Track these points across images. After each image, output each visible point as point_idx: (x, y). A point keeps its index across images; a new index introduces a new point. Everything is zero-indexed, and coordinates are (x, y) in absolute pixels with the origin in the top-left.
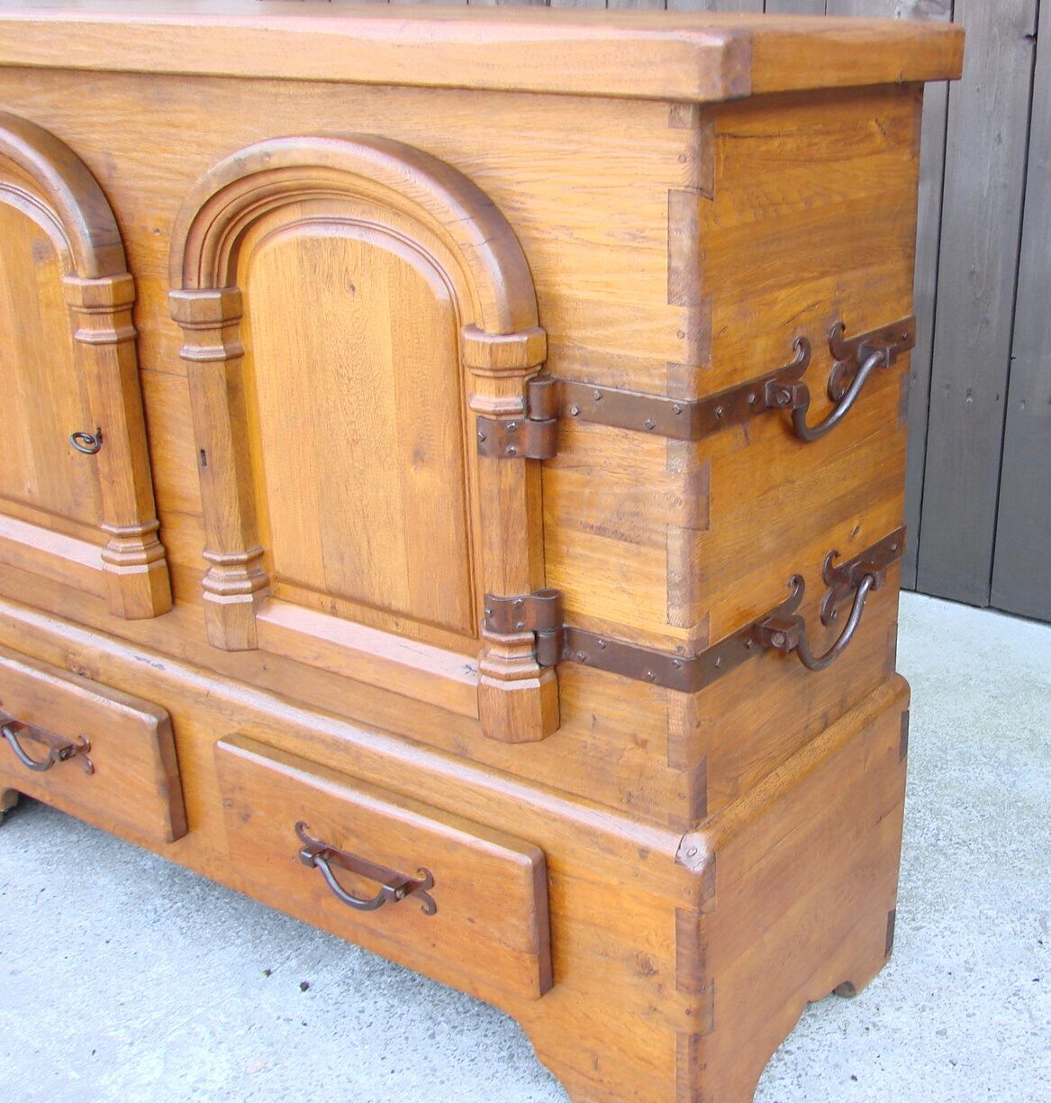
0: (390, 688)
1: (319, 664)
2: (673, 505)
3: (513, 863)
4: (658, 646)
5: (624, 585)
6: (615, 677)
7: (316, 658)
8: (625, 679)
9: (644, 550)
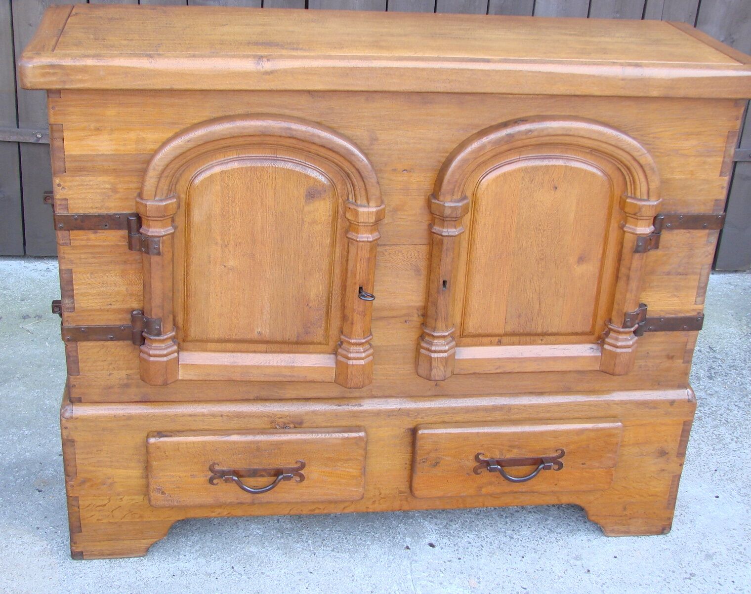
0: (545, 370)
1: (498, 371)
2: (707, 256)
3: (616, 428)
4: (688, 315)
5: (676, 294)
6: (663, 333)
7: (497, 369)
8: (668, 333)
9: (688, 277)
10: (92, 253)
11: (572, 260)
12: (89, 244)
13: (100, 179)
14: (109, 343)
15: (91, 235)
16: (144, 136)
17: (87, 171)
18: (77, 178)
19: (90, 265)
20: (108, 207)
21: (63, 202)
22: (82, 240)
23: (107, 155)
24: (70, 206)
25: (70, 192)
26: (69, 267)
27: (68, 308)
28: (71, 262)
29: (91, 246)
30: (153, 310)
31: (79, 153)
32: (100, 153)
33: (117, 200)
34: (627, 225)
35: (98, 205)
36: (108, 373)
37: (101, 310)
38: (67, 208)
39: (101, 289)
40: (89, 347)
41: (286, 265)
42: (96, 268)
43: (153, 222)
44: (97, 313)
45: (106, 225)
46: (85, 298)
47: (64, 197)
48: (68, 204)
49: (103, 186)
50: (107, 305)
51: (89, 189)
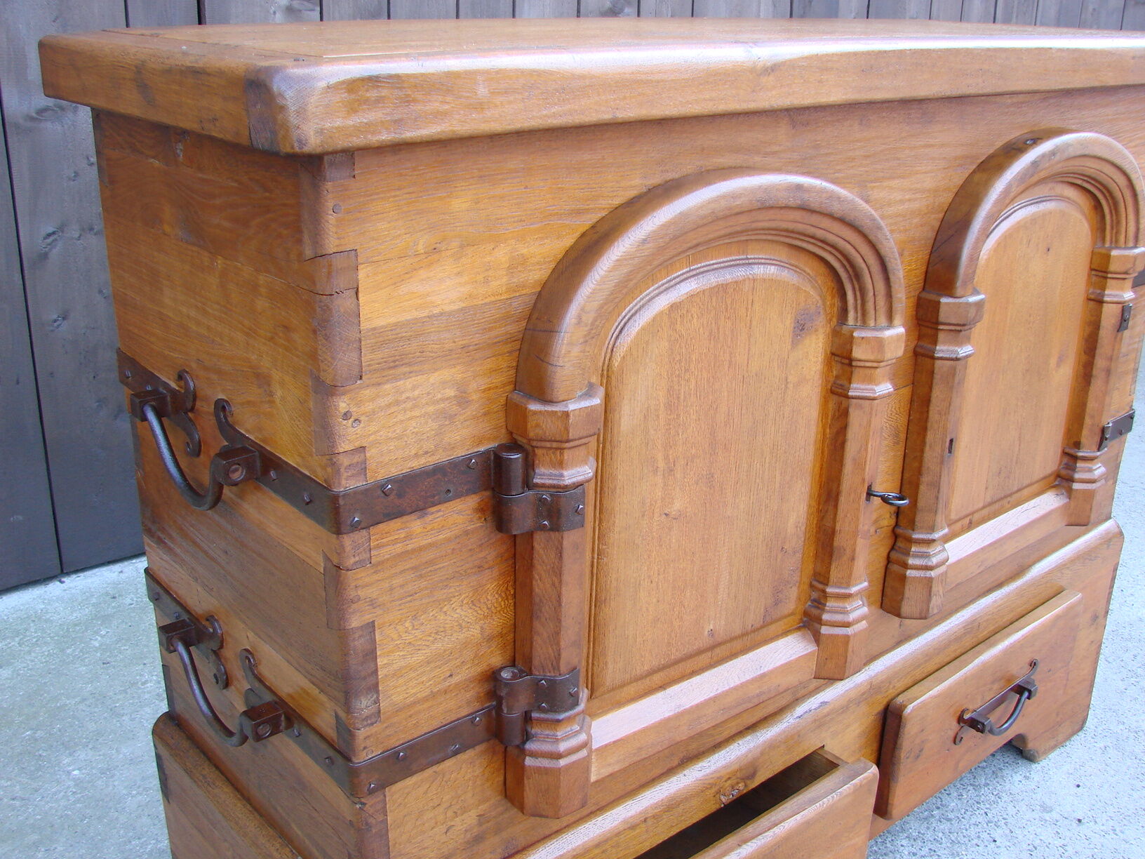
10: (415, 568)
11: (1053, 361)
12: (410, 547)
13: (435, 378)
14: (448, 764)
15: (415, 525)
16: (525, 251)
17: (409, 364)
18: (387, 386)
19: (409, 599)
20: (450, 444)
21: (357, 458)
22: (395, 542)
23: (450, 314)
24: (372, 465)
25: (372, 428)
26: (368, 618)
27: (367, 718)
28: (373, 603)
29: (413, 551)
30: (564, 655)
31: (392, 320)
32: (436, 311)
33: (468, 423)
34: (1106, 292)
35: (429, 446)
36: (444, 828)
37: (433, 695)
38: (364, 470)
39: (433, 647)
40: (406, 791)
41: (758, 481)
42: (424, 601)
43: (570, 452)
44: (426, 705)
45: (449, 491)
46: (401, 681)
47: (357, 444)
48: (365, 462)
49: (439, 396)
50: (445, 680)
51: (412, 409)
